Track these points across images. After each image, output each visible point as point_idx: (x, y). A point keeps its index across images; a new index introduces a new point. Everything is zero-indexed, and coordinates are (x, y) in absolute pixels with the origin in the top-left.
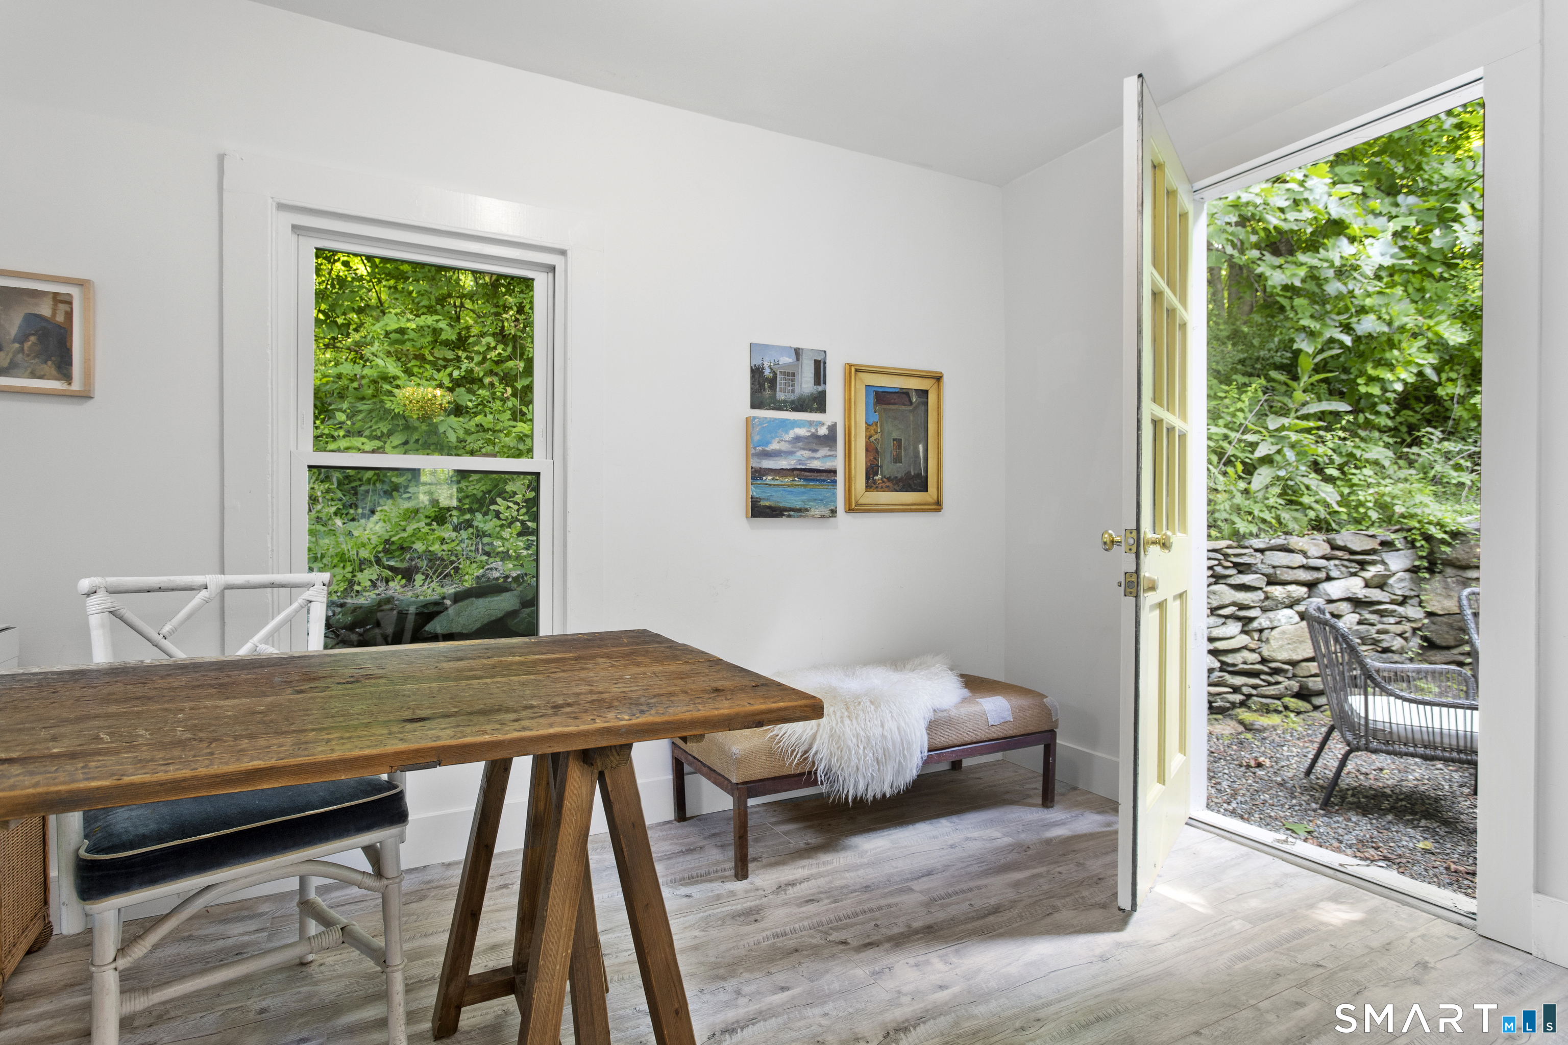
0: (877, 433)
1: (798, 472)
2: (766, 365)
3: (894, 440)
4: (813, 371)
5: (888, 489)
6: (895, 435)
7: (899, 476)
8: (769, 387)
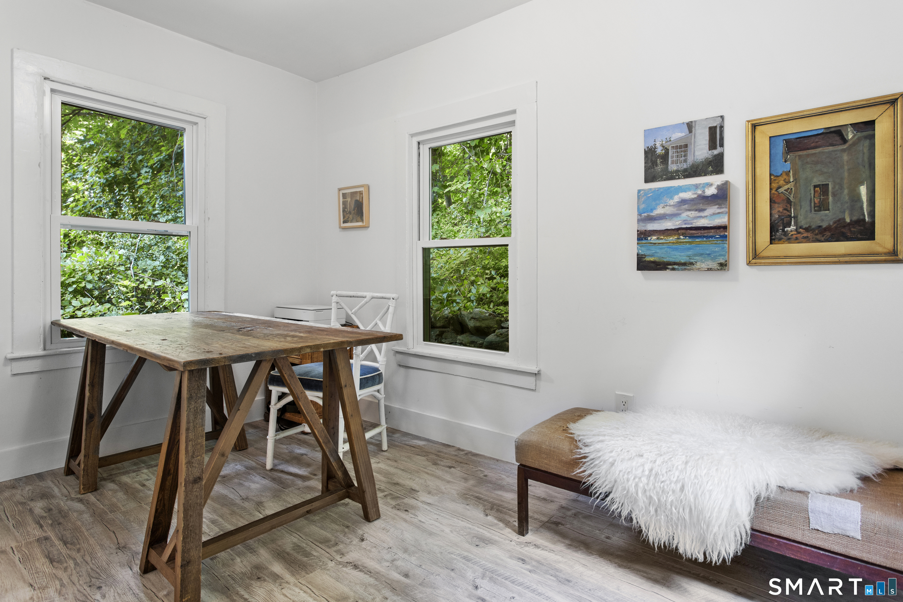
0: (788, 182)
1: (683, 231)
2: (658, 144)
3: (815, 187)
4: (707, 138)
5: (807, 240)
6: (817, 181)
7: (825, 225)
8: (661, 162)
